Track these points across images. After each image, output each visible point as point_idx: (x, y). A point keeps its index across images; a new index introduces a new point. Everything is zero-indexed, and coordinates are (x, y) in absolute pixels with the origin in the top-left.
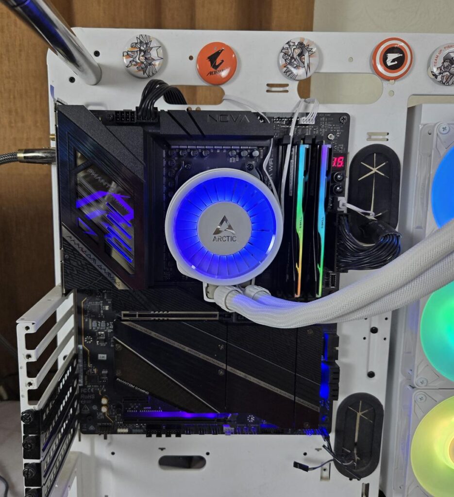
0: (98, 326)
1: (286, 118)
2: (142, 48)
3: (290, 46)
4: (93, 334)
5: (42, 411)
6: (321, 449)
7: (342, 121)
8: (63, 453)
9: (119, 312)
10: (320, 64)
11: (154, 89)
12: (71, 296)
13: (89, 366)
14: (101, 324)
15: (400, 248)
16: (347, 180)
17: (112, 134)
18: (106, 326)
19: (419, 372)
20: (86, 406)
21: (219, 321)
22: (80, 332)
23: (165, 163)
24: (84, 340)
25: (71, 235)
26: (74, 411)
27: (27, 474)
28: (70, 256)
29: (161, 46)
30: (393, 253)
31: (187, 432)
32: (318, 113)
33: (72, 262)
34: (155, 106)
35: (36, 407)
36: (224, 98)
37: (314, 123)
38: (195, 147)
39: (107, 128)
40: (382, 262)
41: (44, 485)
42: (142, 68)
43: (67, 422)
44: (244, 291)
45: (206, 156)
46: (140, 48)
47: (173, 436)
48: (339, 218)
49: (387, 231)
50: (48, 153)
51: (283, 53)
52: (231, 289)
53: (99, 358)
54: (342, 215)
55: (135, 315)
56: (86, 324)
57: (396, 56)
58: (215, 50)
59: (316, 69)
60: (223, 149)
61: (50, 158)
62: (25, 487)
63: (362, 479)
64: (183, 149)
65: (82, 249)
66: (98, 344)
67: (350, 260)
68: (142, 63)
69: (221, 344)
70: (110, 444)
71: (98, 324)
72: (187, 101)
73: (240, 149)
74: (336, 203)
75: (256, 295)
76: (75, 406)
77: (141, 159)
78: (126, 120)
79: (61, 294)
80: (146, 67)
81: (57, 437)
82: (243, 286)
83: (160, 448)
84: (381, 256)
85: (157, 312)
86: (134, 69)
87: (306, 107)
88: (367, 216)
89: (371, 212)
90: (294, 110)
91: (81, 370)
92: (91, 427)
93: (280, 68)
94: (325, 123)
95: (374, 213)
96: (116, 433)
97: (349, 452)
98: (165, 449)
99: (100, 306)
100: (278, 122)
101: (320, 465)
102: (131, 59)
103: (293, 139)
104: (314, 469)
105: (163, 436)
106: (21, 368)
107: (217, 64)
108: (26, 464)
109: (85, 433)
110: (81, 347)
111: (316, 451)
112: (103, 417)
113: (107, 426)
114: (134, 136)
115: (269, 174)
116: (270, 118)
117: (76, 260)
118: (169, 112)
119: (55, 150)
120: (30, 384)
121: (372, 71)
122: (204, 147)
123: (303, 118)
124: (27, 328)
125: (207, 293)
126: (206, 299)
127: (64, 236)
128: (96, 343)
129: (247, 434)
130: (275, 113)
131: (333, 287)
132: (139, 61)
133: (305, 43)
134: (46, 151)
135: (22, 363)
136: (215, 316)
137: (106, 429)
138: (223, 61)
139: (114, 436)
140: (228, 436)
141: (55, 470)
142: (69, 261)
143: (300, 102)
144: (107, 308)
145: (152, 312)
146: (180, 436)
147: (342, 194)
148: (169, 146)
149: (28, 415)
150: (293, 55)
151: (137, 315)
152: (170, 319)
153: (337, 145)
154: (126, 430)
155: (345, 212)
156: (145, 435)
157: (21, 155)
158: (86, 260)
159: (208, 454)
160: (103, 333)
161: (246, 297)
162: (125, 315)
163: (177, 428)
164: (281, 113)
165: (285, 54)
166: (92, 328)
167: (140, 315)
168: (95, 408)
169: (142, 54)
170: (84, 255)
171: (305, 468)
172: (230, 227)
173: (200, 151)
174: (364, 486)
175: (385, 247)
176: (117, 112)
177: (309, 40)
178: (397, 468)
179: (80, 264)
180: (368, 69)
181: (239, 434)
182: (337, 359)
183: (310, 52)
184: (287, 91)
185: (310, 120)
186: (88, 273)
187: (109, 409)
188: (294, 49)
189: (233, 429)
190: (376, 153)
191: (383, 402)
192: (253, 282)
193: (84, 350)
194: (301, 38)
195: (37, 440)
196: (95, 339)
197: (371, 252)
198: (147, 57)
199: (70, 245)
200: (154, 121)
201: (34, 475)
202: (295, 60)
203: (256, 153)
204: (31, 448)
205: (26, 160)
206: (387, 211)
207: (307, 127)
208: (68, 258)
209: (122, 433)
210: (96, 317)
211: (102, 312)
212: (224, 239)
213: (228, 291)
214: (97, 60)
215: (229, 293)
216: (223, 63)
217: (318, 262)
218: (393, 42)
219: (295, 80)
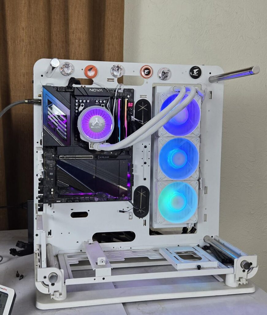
0: (50, 162)
1: (114, 90)
3: (114, 67)
4: (48, 165)
6: (129, 207)
7: (132, 91)
9: (58, 156)
10: (124, 73)
13: (46, 177)
16: (134, 111)
18: (53, 162)
19: (160, 175)
20: (45, 193)
21: (93, 159)
24: (45, 168)
25: (47, 128)
29: (72, 66)
32: (124, 89)
34: (73, 86)
36: (93, 83)
37: (123, 92)
38: (84, 99)
45: (88, 102)
46: (66, 66)
48: (132, 122)
53: (50, 174)
55: (64, 157)
56: (46, 161)
57: (148, 71)
58: (90, 67)
59: (123, 75)
60: (94, 100)
63: (143, 218)
64: (81, 100)
65: (49, 132)
66: (50, 169)
70: (53, 209)
72: (81, 83)
73: (99, 100)
74: (131, 118)
77: (69, 102)
82: (102, 142)
83: (71, 209)
86: (64, 73)
87: (120, 87)
88: (141, 123)
89: (142, 121)
90: (116, 87)
92: (47, 201)
93: (112, 74)
94: (126, 92)
96: (56, 202)
98: (73, 209)
99: (51, 155)
100: (111, 91)
102: (63, 70)
103: (116, 97)
109: (44, 203)
111: (127, 208)
113: (52, 200)
115: (109, 108)
116: (109, 90)
118: (77, 88)
122: (87, 99)
123: (119, 90)
126: (90, 149)
129: (103, 201)
130: (110, 88)
132: (66, 71)
133: (119, 66)
136: (92, 157)
139: (55, 204)
143: (118, 85)
144: (53, 156)
147: (132, 115)
148: (76, 99)
152: (76, 158)
153: (130, 99)
154: (60, 201)
155: (134, 121)
157: (26, 101)
160: (52, 165)
162: (61, 157)
164: (112, 88)
165: (113, 69)
166: (48, 163)
167: (66, 157)
168: (48, 193)
171: (123, 212)
174: (144, 221)
180: (139, 75)
181: (100, 201)
182: (133, 172)
183: (121, 69)
184: (114, 81)
185: (121, 91)
187: (54, 193)
188: (116, 68)
189: (98, 199)
190: (143, 102)
191: (149, 189)
192: (105, 142)
193: (45, 171)
194: (118, 64)
196: (49, 167)
199: (46, 131)
200: (72, 90)
202: (116, 72)
203: (104, 101)
205: (28, 103)
207: (121, 93)
209: (58, 203)
210: (49, 159)
211: (51, 157)
217: (125, 136)
218: (146, 67)
219: (116, 77)
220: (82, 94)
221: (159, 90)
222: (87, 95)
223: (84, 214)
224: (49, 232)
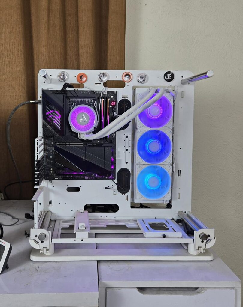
1: (100, 92)
2: (63, 74)
3: (101, 74)
7: (115, 93)
9: (56, 144)
10: (109, 79)
11: (66, 85)
13: (47, 159)
14: (51, 148)
16: (117, 108)
19: (138, 159)
20: (46, 171)
22: (45, 150)
23: (68, 103)
24: (46, 152)
25: (45, 121)
29: (67, 74)
32: (108, 91)
34: (66, 89)
36: (84, 87)
38: (76, 99)
45: (79, 102)
53: (50, 157)
55: (60, 144)
56: (47, 147)
57: (128, 76)
58: (81, 75)
60: (84, 100)
63: (126, 194)
64: (73, 100)
65: (47, 125)
66: (50, 153)
68: (63, 78)
70: (52, 184)
72: (74, 87)
73: (88, 100)
78: (59, 93)
90: (102, 90)
91: (45, 161)
92: (47, 177)
93: (99, 79)
94: (110, 93)
98: (68, 185)
100: (98, 93)
102: (60, 77)
103: (101, 97)
106: (35, 150)
107: (82, 78)
109: (45, 179)
110: (45, 154)
111: (112, 185)
112: (51, 174)
113: (52, 177)
114: (61, 96)
115: (96, 107)
116: (96, 92)
117: (46, 128)
118: (69, 91)
121: (122, 80)
122: (79, 99)
123: (104, 92)
124: (37, 141)
125: (79, 136)
126: (79, 138)
127: (43, 122)
129: (92, 179)
133: (104, 73)
136: (82, 145)
139: (54, 180)
143: (104, 88)
144: (52, 143)
145: (65, 144)
147: (115, 111)
148: (70, 99)
152: (70, 145)
153: (114, 99)
154: (57, 178)
157: (31, 102)
158: (49, 128)
159: (81, 186)
160: (51, 150)
162: (58, 144)
164: (98, 91)
165: (99, 76)
166: (48, 149)
167: (62, 145)
168: (49, 172)
171: (108, 188)
174: (126, 196)
176: (56, 90)
177: (106, 72)
181: (89, 180)
182: (116, 157)
183: (106, 75)
184: (101, 85)
185: (106, 93)
187: (53, 172)
189: (88, 177)
190: (125, 101)
191: (130, 171)
192: (91, 132)
198: (64, 76)
199: (44, 124)
200: (66, 93)
202: (102, 77)
203: (92, 101)
205: (33, 103)
209: (56, 179)
210: (49, 146)
214: (50, 77)
218: (127, 73)
219: (102, 82)
220: (73, 96)
221: (138, 91)
222: (77, 96)
223: (78, 189)
224: (50, 202)
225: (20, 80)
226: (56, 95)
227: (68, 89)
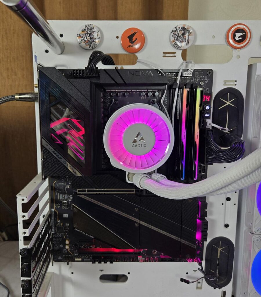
0: (63, 197)
1: (175, 72)
2: (88, 32)
3: (177, 29)
4: (60, 202)
5: (32, 249)
6: (197, 270)
7: (209, 74)
8: (43, 273)
9: (76, 189)
10: (195, 40)
11: (96, 57)
12: (47, 180)
13: (58, 221)
14: (65, 197)
15: (244, 150)
16: (212, 109)
17: (71, 83)
18: (68, 197)
19: (256, 224)
20: (56, 245)
21: (135, 194)
22: (53, 201)
23: (102, 100)
24: (55, 206)
25: (47, 144)
26: (50, 248)
27: (24, 286)
28: (47, 157)
29: (99, 31)
30: (240, 153)
31: (116, 260)
32: (194, 69)
33: (48, 160)
34: (96, 67)
35: (28, 247)
36: (137, 61)
37: (192, 75)
38: (120, 91)
39: (68, 80)
40: (234, 158)
41: (33, 292)
42: (89, 44)
43: (45, 254)
44: (151, 177)
45: (127, 96)
46: (87, 32)
47: (108, 263)
48: (207, 132)
49: (236, 140)
50: (33, 95)
51: (172, 34)
52: (143, 175)
53: (64, 217)
54: (209, 130)
55: (85, 191)
56: (56, 196)
57: (241, 34)
58: (132, 32)
59: (193, 43)
60: (137, 92)
61: (35, 98)
62: (22, 294)
64: (113, 92)
65: (54, 152)
66: (63, 208)
67: (214, 157)
68: (89, 41)
69: (137, 208)
70: (70, 267)
71: (63, 196)
72: (115, 63)
73: (147, 91)
74: (205, 123)
75: (158, 179)
76: (50, 245)
77: (89, 98)
78: (79, 75)
79: (42, 179)
80: (91, 43)
81: (40, 264)
82: (150, 174)
83: (100, 270)
84: (233, 155)
85: (98, 189)
86: (83, 44)
87: (187, 66)
88: (224, 131)
89: (226, 128)
90: (179, 67)
91: (53, 224)
92: (59, 257)
93: (171, 43)
94: (198, 75)
95: (228, 129)
96: (74, 261)
97: (214, 272)
98: (103, 270)
99: (64, 185)
100: (170, 75)
101: (196, 280)
102: (82, 38)
103: (179, 85)
104: (193, 282)
105: (103, 262)
106: (19, 223)
107: (133, 41)
108: (23, 281)
109: (55, 261)
110: (53, 210)
111: (194, 271)
112: (66, 252)
113: (69, 257)
114: (84, 85)
115: (165, 106)
116: (165, 73)
117: (50, 159)
118: (105, 70)
119: (37, 93)
120: (25, 233)
121: (226, 43)
122: (125, 91)
123: (185, 72)
124: (23, 200)
125: (128, 177)
126: (128, 181)
127: (43, 144)
128: (62, 208)
129: (153, 261)
130: (168, 70)
131: (204, 174)
132: (86, 40)
133: (186, 27)
134: (32, 94)
135: (20, 220)
136: (133, 191)
137: (68, 258)
138: (137, 39)
139: (73, 263)
140: (141, 263)
141: (39, 283)
142: (46, 159)
143: (183, 62)
144: (68, 187)
145: (95, 189)
146: (112, 263)
147: (209, 118)
148: (105, 90)
149: (24, 251)
150: (179, 35)
151: (86, 191)
152: (106, 193)
153: (206, 88)
154: (80, 259)
156: (92, 262)
157: (17, 97)
158: (57, 159)
159: (129, 273)
160: (66, 201)
161: (153, 181)
162: (79, 191)
163: (110, 258)
164: (171, 70)
165: (174, 34)
166: (60, 199)
167: (88, 191)
168: (62, 246)
169: (89, 35)
170: (55, 156)
172: (142, 139)
173: (123, 93)
174: (223, 292)
175: (235, 150)
176: (74, 70)
177: (188, 26)
178: (243, 282)
179: (53, 161)
180: (224, 42)
181: (148, 261)
182: (206, 217)
183: (189, 33)
184: (175, 56)
185: (189, 74)
186: (57, 166)
187: (70, 247)
188: (179, 31)
189: (144, 258)
190: (229, 93)
191: (234, 242)
192: (156, 171)
193: (55, 212)
194: (183, 25)
195: (29, 266)
196: (61, 206)
197: (227, 153)
198: (91, 37)
199: (47, 149)
200: (96, 75)
201: (27, 287)
202: (180, 38)
203: (157, 94)
204: (26, 271)
205: (20, 100)
206: (236, 127)
207: (187, 77)
208: (46, 157)
209: (78, 261)
210: (62, 192)
211: (65, 189)
212: (139, 145)
213: (141, 177)
214: (61, 40)
215: (142, 178)
216: (137, 40)
217: (195, 159)
218: (239, 26)
219: (180, 49)
220: (113, 82)
223: (122, 278)
225: (24, 61)
226: (72, 80)
227: (100, 66)
